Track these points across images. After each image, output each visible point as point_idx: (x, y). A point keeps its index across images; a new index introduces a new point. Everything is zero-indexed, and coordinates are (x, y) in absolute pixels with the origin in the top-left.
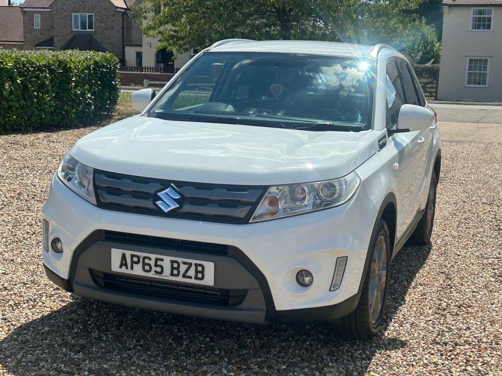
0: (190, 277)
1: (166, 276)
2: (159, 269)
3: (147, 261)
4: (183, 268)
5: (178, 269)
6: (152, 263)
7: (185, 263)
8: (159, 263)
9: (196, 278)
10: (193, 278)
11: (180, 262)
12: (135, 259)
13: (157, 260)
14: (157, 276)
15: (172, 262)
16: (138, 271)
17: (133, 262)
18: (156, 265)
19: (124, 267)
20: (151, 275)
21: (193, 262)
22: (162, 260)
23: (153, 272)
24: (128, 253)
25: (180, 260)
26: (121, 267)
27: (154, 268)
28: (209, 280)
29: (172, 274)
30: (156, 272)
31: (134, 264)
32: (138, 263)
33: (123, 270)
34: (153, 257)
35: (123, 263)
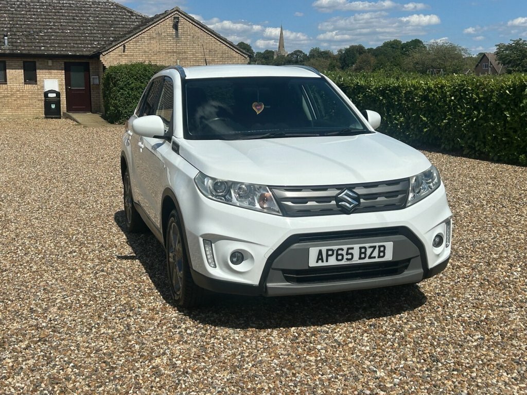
0: (375, 257)
1: (355, 261)
2: (349, 257)
3: (340, 252)
4: (369, 251)
5: (365, 253)
6: (344, 253)
7: (370, 247)
8: (350, 251)
9: (379, 257)
10: (377, 257)
11: (367, 247)
12: (330, 253)
13: (348, 249)
14: (348, 263)
15: (361, 248)
16: (332, 261)
17: (328, 255)
18: (347, 254)
19: (320, 261)
20: (344, 262)
21: (377, 244)
22: (352, 248)
23: (345, 260)
24: (324, 249)
25: (367, 245)
26: (317, 262)
27: (345, 257)
28: (389, 257)
29: (360, 258)
30: (347, 259)
31: (329, 257)
32: (332, 255)
33: (320, 264)
34: (345, 247)
35: (320, 257)
